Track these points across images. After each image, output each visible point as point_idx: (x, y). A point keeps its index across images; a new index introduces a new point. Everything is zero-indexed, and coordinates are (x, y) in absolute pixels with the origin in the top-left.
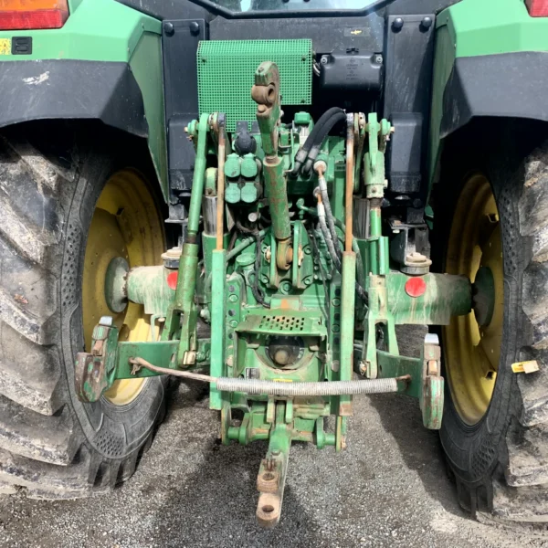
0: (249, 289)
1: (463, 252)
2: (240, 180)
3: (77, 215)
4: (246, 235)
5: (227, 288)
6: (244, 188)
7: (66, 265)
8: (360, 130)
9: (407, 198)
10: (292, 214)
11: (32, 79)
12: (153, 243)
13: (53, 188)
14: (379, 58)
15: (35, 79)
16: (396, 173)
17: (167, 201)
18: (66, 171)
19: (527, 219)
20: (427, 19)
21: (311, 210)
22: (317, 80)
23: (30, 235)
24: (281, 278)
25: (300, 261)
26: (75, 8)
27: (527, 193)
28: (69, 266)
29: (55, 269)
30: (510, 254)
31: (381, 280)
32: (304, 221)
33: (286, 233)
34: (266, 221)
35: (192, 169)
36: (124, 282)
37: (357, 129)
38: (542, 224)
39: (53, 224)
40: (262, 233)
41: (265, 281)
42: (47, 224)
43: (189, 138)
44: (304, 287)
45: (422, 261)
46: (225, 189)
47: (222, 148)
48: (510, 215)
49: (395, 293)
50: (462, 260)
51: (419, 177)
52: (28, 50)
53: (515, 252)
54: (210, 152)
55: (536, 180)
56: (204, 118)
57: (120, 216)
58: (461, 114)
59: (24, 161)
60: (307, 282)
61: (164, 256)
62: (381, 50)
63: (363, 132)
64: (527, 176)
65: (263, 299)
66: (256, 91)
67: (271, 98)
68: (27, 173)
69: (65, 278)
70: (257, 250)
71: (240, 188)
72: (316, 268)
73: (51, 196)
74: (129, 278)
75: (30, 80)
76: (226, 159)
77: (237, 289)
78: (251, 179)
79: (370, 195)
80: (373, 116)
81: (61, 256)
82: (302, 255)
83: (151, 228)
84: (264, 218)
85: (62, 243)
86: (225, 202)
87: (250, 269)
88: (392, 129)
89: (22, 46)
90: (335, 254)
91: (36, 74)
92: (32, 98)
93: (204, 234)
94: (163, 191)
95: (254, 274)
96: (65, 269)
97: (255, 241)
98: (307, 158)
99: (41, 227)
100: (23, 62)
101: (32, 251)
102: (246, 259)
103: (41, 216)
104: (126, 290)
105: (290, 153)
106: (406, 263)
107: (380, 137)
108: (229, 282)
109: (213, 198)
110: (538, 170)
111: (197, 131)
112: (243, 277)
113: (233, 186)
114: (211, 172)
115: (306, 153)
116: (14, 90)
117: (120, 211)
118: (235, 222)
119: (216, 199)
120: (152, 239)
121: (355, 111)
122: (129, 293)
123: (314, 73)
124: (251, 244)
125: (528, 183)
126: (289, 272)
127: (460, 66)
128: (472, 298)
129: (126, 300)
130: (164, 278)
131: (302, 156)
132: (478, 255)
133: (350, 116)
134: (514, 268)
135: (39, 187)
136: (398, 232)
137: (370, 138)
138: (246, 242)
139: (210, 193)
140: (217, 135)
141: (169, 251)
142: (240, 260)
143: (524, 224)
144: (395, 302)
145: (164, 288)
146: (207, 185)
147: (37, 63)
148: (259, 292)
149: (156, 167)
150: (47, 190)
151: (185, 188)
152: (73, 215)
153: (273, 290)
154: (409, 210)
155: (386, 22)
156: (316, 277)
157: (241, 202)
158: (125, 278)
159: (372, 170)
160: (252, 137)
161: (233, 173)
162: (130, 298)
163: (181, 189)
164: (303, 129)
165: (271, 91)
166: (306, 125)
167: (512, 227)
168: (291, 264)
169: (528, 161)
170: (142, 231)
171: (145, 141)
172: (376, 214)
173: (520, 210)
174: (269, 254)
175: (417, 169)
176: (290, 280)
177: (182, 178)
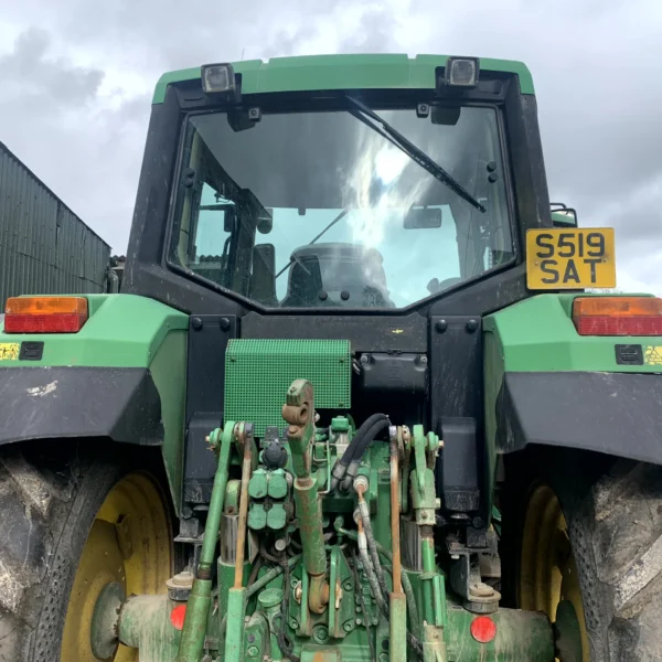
0: (273, 638)
1: (539, 575)
2: (266, 500)
3: (69, 542)
4: (272, 564)
5: (246, 638)
6: (271, 511)
7: (47, 609)
8: (405, 445)
9: (466, 517)
10: (329, 535)
11: (38, 389)
12: (157, 557)
13: (44, 513)
14: (424, 358)
15: (41, 390)
16: (450, 488)
17: (180, 515)
18: (62, 489)
19: (604, 560)
20: (473, 321)
21: (351, 533)
22: (357, 379)
23: (7, 575)
24: (314, 622)
25: (338, 602)
26: (95, 311)
27: (600, 526)
28: (49, 611)
29: (31, 617)
30: (589, 601)
31: (437, 632)
32: (342, 547)
33: (320, 568)
34: (297, 545)
35: (212, 479)
36: (117, 616)
37: (401, 444)
38: (621, 569)
39: (37, 558)
40: (291, 562)
41: (295, 626)
42: (30, 557)
43: (211, 448)
44: (342, 635)
45: (489, 596)
46: (248, 510)
47: (247, 463)
48: (585, 551)
49: (459, 637)
50: (539, 585)
51: (477, 494)
52: (38, 356)
53: (596, 600)
54: (234, 462)
55: (608, 513)
56: (229, 426)
57: (121, 525)
58: (515, 436)
59: (14, 479)
60: (348, 629)
61: (169, 583)
62: (425, 350)
63: (408, 447)
64: (597, 508)
65: (291, 651)
66: (288, 411)
67: (304, 419)
68: (15, 493)
69: (43, 627)
70: (285, 584)
71: (267, 511)
72: (358, 609)
73: (40, 522)
74: (124, 612)
75: (35, 391)
76: (251, 475)
77: (258, 637)
78: (280, 500)
79: (421, 522)
80: (418, 429)
81: (41, 598)
82: (340, 592)
83: (157, 538)
84: (294, 542)
85: (46, 580)
86: (248, 528)
87: (276, 611)
88: (441, 443)
89: (31, 351)
90: (380, 596)
91: (42, 384)
92: (33, 414)
93: (220, 561)
94: (175, 503)
95: (280, 617)
96: (44, 615)
97: (283, 572)
98: (345, 474)
99: (23, 562)
100: (30, 369)
101: (6, 596)
102: (270, 598)
103: (24, 548)
104: (117, 628)
105: (326, 466)
106: (470, 597)
107: (428, 453)
108: (248, 629)
109: (234, 518)
110: (609, 501)
111: (220, 442)
112: (267, 621)
113: (257, 508)
114: (233, 486)
115: (344, 468)
116: (15, 401)
117: (121, 518)
118: (259, 549)
119: (238, 518)
120: (157, 553)
121: (398, 423)
122: (121, 632)
123: (353, 371)
124: (277, 575)
125: (600, 517)
126: (324, 615)
127: (510, 380)
128: (555, 645)
129: (116, 641)
130: (167, 613)
131: (340, 471)
132: (557, 579)
133: (393, 429)
134: (597, 622)
135: (28, 511)
136: (457, 557)
137: (416, 453)
138: (271, 573)
139: (230, 511)
140: (242, 447)
141: (177, 577)
142: (263, 599)
143: (601, 565)
144: (459, 649)
145: (165, 627)
146: (227, 502)
147: (46, 370)
148: (287, 642)
149: (169, 476)
150: (36, 514)
151: (201, 501)
152: (63, 542)
153: (304, 638)
154: (469, 529)
155: (429, 321)
156: (359, 621)
157: (267, 527)
158: (119, 612)
159: (421, 492)
160: (283, 449)
161: (258, 494)
162: (121, 639)
163: (197, 501)
164: (342, 436)
165: (303, 411)
166: (344, 431)
167: (588, 567)
168: (327, 605)
169: (597, 491)
170: (146, 542)
171: (158, 449)
172: (428, 544)
173: (594, 548)
174: (299, 591)
175: (473, 483)
176: (326, 625)
177: (199, 489)
